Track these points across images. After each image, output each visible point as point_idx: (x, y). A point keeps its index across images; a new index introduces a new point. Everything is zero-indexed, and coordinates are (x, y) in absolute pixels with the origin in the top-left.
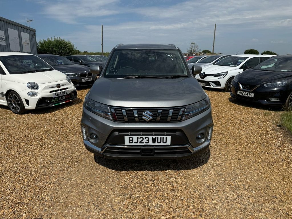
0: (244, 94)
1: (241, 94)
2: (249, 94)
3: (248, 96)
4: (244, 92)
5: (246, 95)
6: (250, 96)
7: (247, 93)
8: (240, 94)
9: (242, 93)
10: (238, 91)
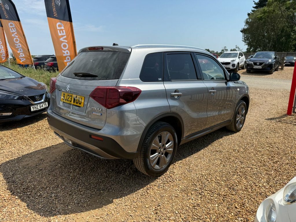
0: (39, 107)
1: (36, 109)
2: (43, 105)
3: (44, 107)
4: (39, 105)
5: (42, 107)
6: (45, 107)
7: (41, 105)
8: (34, 110)
9: (37, 107)
10: (32, 107)
